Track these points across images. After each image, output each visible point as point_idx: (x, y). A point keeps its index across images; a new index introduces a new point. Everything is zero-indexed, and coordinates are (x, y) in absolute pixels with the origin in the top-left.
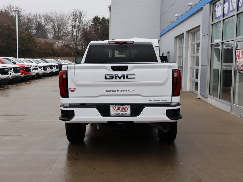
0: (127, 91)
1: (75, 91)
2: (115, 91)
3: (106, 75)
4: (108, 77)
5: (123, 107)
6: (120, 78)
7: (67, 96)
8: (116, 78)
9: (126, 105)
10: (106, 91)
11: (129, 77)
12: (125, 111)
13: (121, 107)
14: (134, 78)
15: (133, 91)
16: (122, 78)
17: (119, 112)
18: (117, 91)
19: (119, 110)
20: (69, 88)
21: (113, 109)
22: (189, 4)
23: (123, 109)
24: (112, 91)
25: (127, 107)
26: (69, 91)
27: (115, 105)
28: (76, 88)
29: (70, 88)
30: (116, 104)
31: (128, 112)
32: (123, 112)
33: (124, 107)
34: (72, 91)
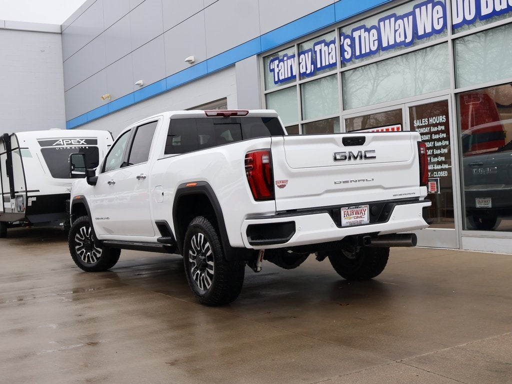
0: (364, 180)
1: (285, 186)
2: (347, 182)
3: (335, 154)
4: (338, 157)
5: (358, 209)
6: (355, 158)
7: (272, 197)
8: (350, 158)
9: (363, 206)
10: (335, 183)
11: (368, 155)
12: (361, 217)
13: (356, 210)
14: (375, 157)
15: (373, 179)
16: (358, 158)
17: (353, 220)
18: (351, 181)
19: (353, 216)
20: (276, 181)
21: (345, 214)
22: (186, 60)
23: (358, 214)
24: (344, 182)
25: (364, 209)
26: (276, 187)
27: (347, 208)
28: (287, 181)
29: (278, 182)
30: (349, 206)
31: (366, 218)
32: (358, 220)
33: (360, 209)
34: (282, 187)
